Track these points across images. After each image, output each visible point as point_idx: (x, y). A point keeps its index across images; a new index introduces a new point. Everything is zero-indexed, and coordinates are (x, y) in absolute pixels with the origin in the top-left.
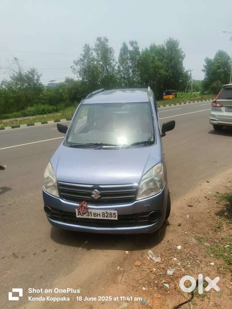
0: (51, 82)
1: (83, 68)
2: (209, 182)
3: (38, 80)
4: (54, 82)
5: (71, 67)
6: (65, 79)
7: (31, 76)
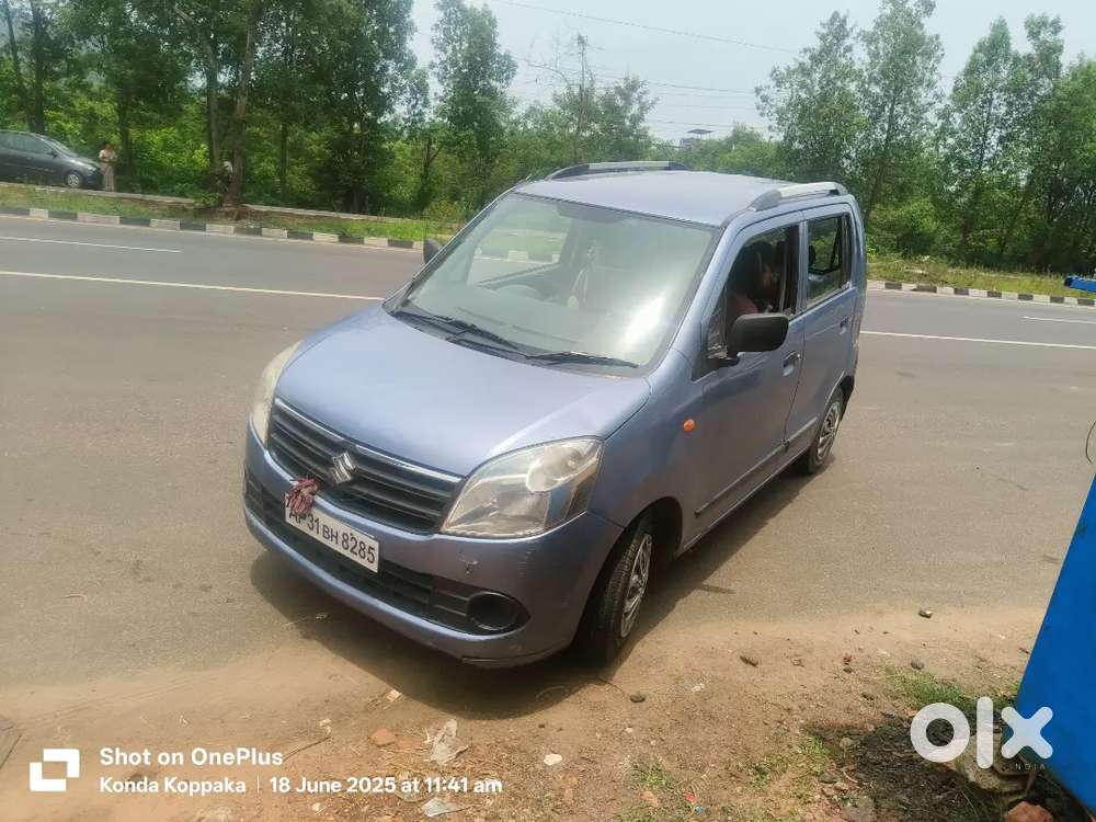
0: (695, 136)
1: (800, 101)
2: (928, 617)
3: (636, 119)
4: (705, 137)
5: (758, 91)
6: (732, 129)
7: (620, 102)
